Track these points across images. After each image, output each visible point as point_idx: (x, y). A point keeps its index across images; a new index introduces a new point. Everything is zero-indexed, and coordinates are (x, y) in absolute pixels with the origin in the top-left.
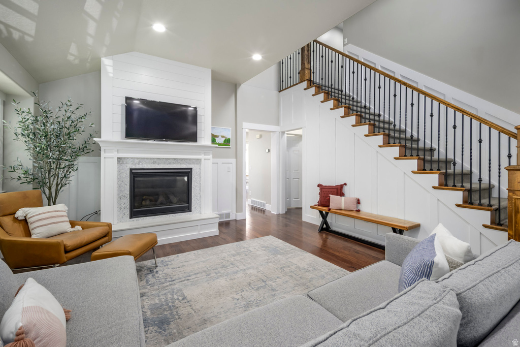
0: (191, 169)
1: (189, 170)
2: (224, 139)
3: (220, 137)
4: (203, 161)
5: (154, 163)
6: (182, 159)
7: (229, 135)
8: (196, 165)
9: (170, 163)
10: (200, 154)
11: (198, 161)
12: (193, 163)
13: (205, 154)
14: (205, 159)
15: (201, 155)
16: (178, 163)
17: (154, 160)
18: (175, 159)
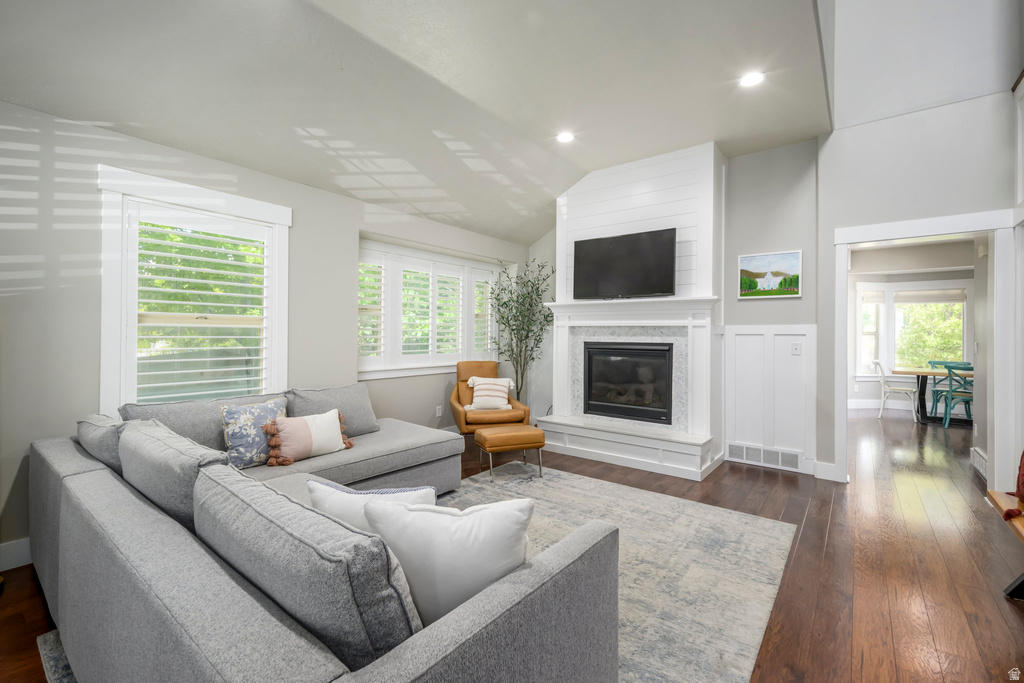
0: (671, 345)
1: (667, 348)
2: (780, 279)
3: (769, 276)
4: (690, 330)
5: (613, 334)
6: (655, 328)
7: (794, 268)
8: (678, 338)
9: (635, 335)
10: (683, 317)
11: (682, 330)
12: (674, 334)
13: (694, 316)
14: (694, 327)
15: (686, 318)
16: (648, 334)
17: (612, 330)
18: (643, 327)
